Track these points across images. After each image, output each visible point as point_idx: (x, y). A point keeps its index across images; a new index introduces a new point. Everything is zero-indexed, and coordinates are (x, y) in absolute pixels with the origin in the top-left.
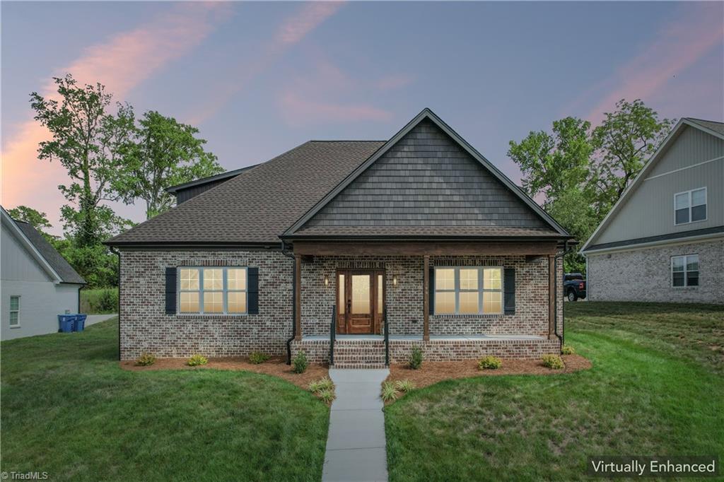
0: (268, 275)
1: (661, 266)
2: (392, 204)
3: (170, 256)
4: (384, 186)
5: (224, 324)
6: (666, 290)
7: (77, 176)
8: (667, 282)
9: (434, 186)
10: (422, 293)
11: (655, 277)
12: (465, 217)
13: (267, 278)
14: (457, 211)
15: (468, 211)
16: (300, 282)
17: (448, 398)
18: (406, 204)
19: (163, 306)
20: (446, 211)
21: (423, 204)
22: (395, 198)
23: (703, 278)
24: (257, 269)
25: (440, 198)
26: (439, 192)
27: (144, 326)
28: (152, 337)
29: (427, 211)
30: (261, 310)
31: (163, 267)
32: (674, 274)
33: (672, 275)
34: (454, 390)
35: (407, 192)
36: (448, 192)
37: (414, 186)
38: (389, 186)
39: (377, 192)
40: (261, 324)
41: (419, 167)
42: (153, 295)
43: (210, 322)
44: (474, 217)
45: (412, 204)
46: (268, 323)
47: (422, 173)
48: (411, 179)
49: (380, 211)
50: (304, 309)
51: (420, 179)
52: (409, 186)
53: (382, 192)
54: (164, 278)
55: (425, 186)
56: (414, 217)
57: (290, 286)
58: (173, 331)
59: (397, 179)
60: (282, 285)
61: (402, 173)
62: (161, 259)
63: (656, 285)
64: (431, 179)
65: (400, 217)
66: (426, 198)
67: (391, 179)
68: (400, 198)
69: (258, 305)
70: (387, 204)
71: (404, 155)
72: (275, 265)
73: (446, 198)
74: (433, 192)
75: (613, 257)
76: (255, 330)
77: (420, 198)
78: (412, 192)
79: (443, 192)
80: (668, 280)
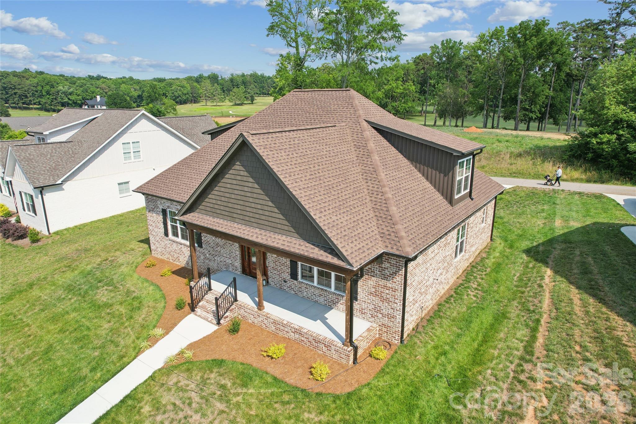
3: (163, 202)
7: (291, 46)
19: (163, 231)
27: (158, 239)
28: (162, 247)
30: (204, 246)
31: (161, 208)
40: (204, 254)
43: (183, 246)
46: (208, 255)
54: (162, 214)
58: (168, 246)
62: (160, 203)
69: (202, 243)
76: (202, 257)
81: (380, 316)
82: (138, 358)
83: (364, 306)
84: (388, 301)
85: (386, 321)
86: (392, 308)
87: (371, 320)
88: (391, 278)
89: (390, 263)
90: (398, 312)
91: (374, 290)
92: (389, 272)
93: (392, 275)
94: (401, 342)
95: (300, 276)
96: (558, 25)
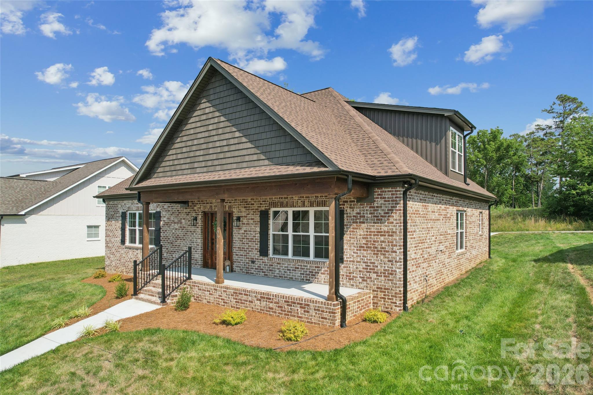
3: (123, 204)
13: (165, 219)
19: (120, 238)
24: (160, 212)
27: (113, 251)
30: (162, 244)
31: (121, 211)
42: (117, 230)
46: (165, 255)
50: (183, 245)
54: (121, 219)
57: (176, 226)
58: (124, 256)
60: (172, 225)
62: (120, 206)
69: (160, 240)
72: (169, 208)
81: (374, 276)
82: (45, 336)
83: (352, 267)
84: (383, 251)
85: (382, 281)
86: (389, 261)
87: (362, 286)
88: (386, 218)
89: (384, 198)
90: (398, 264)
91: (364, 241)
92: (383, 210)
93: (387, 213)
94: (405, 308)
95: (271, 251)
96: (510, 136)
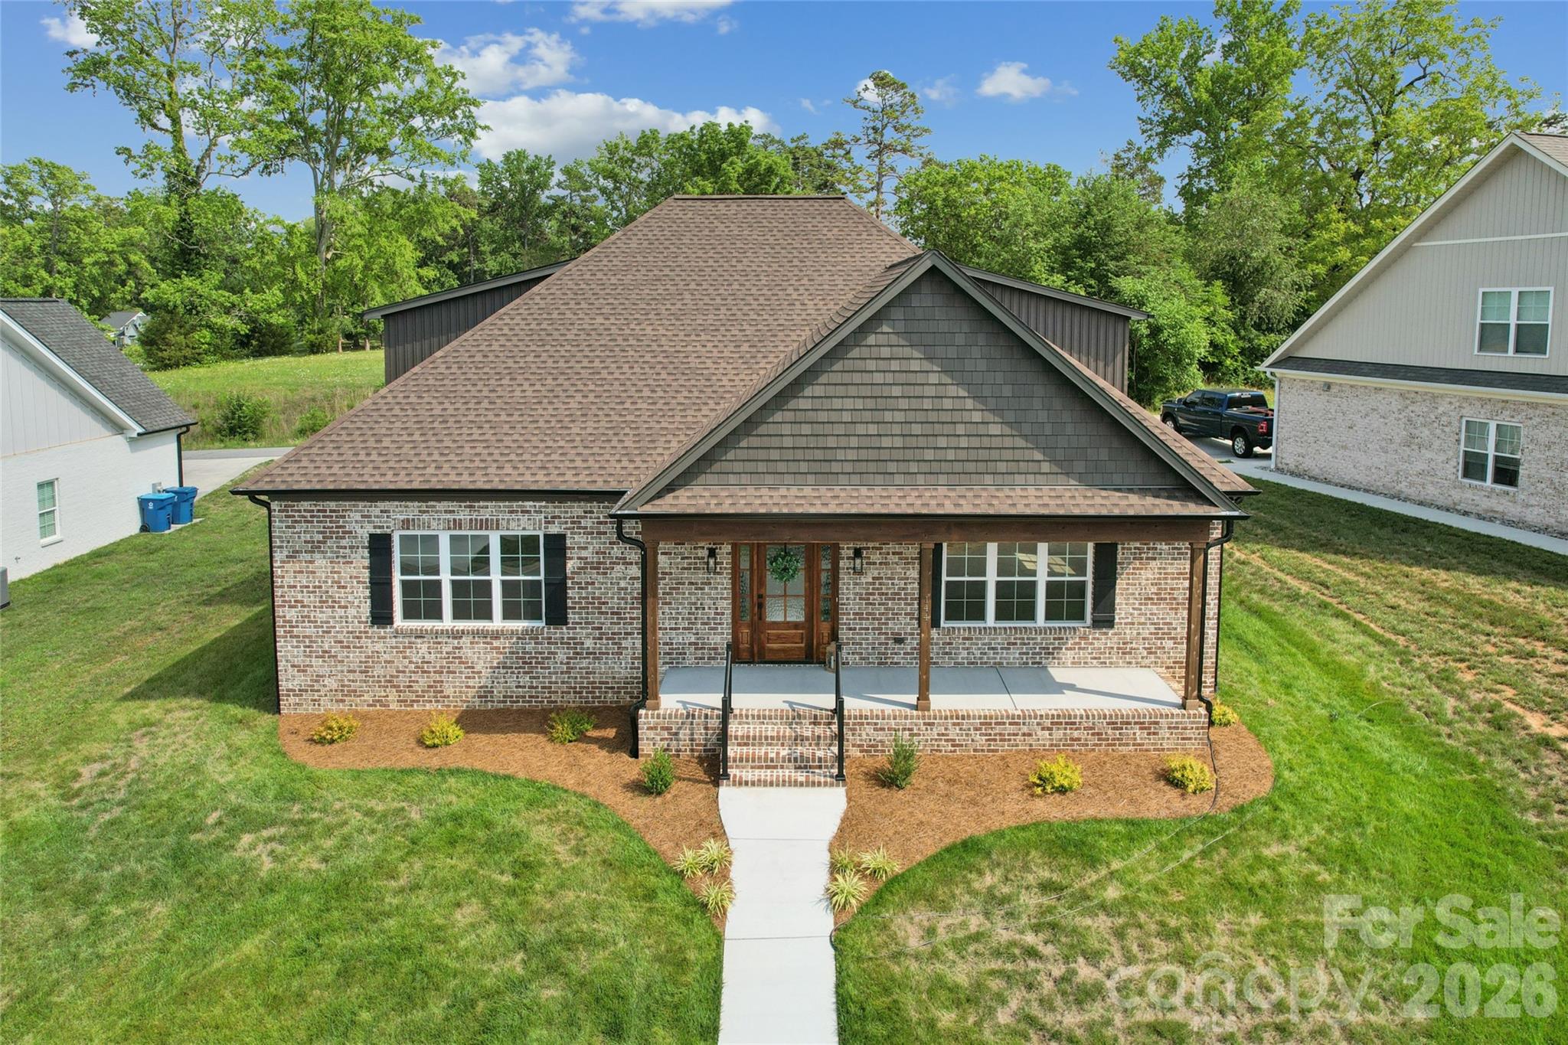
0: (586, 548)
1: (1438, 432)
2: (854, 442)
3: (377, 511)
4: (837, 404)
5: (496, 643)
6: (1447, 483)
7: (155, 126)
8: (1449, 469)
9: (947, 404)
10: (916, 585)
11: (1423, 451)
12: (1013, 467)
13: (584, 554)
14: (995, 455)
15: (1018, 455)
16: (656, 563)
17: (966, 898)
18: (886, 442)
19: (366, 609)
20: (973, 454)
21: (922, 442)
22: (861, 429)
23: (1529, 477)
24: (562, 538)
25: (960, 429)
26: (957, 416)
27: (326, 647)
28: (345, 669)
29: (929, 455)
30: (572, 616)
31: (364, 532)
32: (1466, 452)
33: (1461, 454)
34: (981, 873)
35: (888, 416)
36: (977, 417)
37: (903, 404)
38: (849, 404)
39: (823, 416)
40: (574, 644)
41: (915, 366)
42: (344, 587)
43: (466, 641)
44: (1033, 467)
45: (898, 442)
46: (589, 643)
47: (920, 378)
48: (896, 391)
49: (829, 455)
50: (664, 616)
51: (918, 391)
52: (891, 403)
53: (834, 416)
54: (367, 554)
55: (927, 404)
56: (903, 467)
57: (635, 571)
58: (387, 657)
59: (866, 391)
60: (617, 568)
61: (878, 378)
62: (358, 517)
63: (1425, 466)
64: (941, 390)
65: (872, 467)
66: (928, 429)
67: (852, 391)
68: (873, 429)
69: (566, 608)
70: (843, 442)
71: (882, 340)
72: (602, 528)
73: (972, 429)
74: (945, 417)
75: (1334, 390)
76: (561, 656)
77: (916, 429)
78: (899, 417)
79: (966, 417)
80: (1453, 463)
83: (1130, 633)
87: (1147, 662)
91: (1154, 589)
95: (942, 615)
